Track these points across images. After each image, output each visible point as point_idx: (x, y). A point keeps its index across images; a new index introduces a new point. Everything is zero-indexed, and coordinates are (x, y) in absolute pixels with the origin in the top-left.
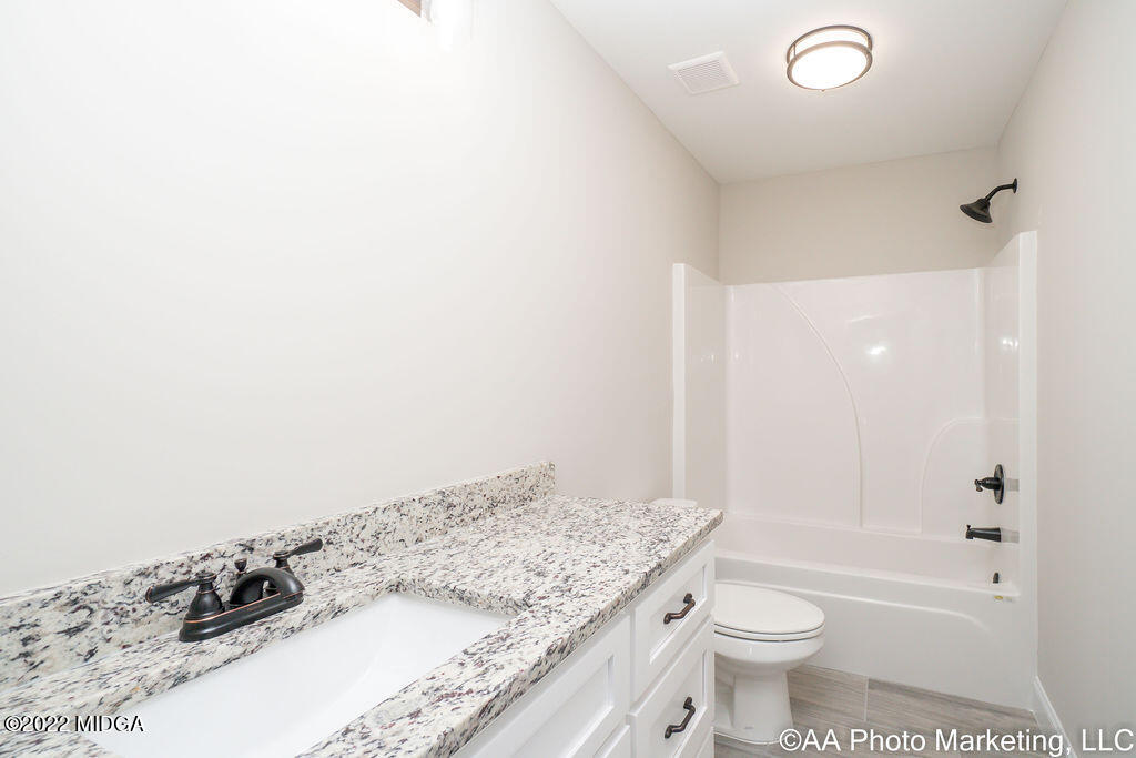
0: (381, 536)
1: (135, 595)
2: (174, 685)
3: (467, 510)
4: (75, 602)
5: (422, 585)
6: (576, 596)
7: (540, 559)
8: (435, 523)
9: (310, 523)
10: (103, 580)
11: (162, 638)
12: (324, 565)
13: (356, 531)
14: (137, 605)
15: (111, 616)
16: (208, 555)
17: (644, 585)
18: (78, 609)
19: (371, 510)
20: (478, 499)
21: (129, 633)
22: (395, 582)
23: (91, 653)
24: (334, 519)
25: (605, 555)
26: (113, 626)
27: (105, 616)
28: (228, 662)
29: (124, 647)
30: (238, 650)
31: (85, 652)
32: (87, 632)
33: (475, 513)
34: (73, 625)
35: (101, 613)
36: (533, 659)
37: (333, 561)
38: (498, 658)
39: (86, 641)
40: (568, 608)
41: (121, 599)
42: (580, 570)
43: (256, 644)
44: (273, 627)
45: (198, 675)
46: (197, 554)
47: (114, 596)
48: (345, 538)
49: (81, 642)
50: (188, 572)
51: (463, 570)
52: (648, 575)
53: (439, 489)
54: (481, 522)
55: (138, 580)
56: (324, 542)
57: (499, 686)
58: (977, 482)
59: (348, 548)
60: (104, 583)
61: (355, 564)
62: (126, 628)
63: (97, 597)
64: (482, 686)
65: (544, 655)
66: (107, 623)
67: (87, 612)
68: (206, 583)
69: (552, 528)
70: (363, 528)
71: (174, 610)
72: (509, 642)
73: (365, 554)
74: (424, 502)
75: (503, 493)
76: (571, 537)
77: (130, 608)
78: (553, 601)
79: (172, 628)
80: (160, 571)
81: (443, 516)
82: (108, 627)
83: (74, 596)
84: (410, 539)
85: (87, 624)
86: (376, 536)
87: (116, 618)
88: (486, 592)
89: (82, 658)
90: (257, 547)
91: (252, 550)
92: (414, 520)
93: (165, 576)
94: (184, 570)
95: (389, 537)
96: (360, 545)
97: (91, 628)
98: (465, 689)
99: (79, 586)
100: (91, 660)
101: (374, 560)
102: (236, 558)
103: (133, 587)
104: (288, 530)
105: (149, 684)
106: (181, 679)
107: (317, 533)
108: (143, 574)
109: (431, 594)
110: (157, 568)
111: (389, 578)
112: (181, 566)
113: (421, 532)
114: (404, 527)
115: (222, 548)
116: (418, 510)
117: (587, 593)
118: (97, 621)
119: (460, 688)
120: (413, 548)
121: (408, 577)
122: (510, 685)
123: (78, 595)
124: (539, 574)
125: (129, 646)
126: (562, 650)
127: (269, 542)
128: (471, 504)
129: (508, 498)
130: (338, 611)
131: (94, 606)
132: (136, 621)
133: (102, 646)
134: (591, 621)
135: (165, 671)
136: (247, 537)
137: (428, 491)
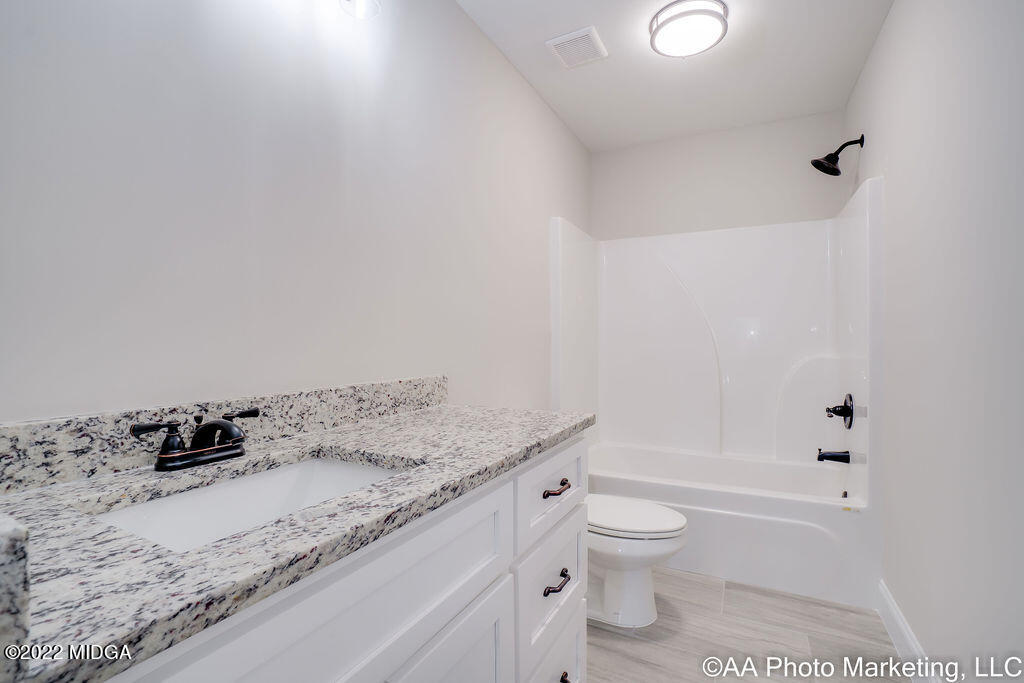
0: (305, 416)
1: (123, 432)
2: (151, 499)
3: (374, 406)
4: (80, 430)
5: (338, 451)
6: (467, 458)
7: (435, 438)
8: (347, 413)
9: (250, 397)
10: (100, 416)
11: (142, 468)
12: (260, 433)
13: (286, 409)
14: (124, 440)
15: (106, 445)
16: (175, 410)
17: (526, 458)
18: (83, 435)
19: (297, 393)
20: (384, 398)
21: (118, 461)
22: (316, 448)
23: (93, 472)
24: (268, 397)
25: (491, 437)
26: (108, 454)
27: (101, 445)
28: (190, 488)
29: (116, 471)
30: (198, 481)
31: (88, 470)
32: (89, 455)
33: (381, 409)
34: (79, 448)
35: (99, 442)
36: (430, 491)
37: (268, 430)
38: (400, 489)
39: (88, 463)
40: (460, 464)
41: (112, 433)
42: (469, 445)
43: (210, 479)
44: (223, 467)
45: (168, 494)
46: (167, 408)
47: (108, 430)
48: (277, 413)
49: (85, 461)
50: (160, 420)
51: (372, 442)
52: (529, 450)
53: (353, 384)
54: (385, 417)
55: (125, 420)
56: (261, 413)
57: (401, 504)
58: (828, 410)
59: (280, 422)
60: (101, 419)
61: (285, 436)
62: (117, 456)
63: (96, 429)
64: (386, 503)
65: (438, 489)
66: (103, 451)
67: (88, 439)
68: (173, 428)
69: (445, 422)
70: (291, 407)
71: (151, 449)
72: (409, 481)
73: (293, 430)
74: (339, 393)
75: (403, 397)
76: (461, 427)
77: (119, 442)
78: (446, 460)
79: (149, 463)
80: (140, 417)
81: (355, 407)
82: (103, 454)
83: (79, 426)
84: (328, 422)
85: (89, 448)
86: (301, 415)
87: (109, 448)
88: (391, 454)
89: (86, 474)
90: (210, 409)
91: (206, 411)
92: (331, 408)
93: (144, 420)
94: (158, 418)
95: (311, 419)
96: (288, 420)
97: (93, 452)
98: (373, 504)
99: (83, 418)
100: (93, 477)
101: (301, 435)
102: (194, 415)
103: (121, 425)
104: (233, 400)
105: (133, 494)
106: (156, 495)
107: (255, 406)
108: (128, 416)
109: (344, 457)
110: (138, 413)
111: (312, 445)
112: (155, 415)
113: (337, 418)
114: (323, 412)
115: (185, 406)
116: (334, 399)
117: (476, 456)
118: (96, 447)
119: (369, 503)
120: (330, 429)
121: (327, 444)
122: (411, 505)
123: (83, 425)
124: (435, 446)
125: (119, 471)
126: (455, 490)
127: (219, 407)
128: (378, 401)
129: (408, 401)
130: (272, 465)
131: (94, 436)
132: (124, 453)
133: (100, 468)
134: (479, 473)
135: (144, 486)
136: (202, 401)
137: (343, 386)
